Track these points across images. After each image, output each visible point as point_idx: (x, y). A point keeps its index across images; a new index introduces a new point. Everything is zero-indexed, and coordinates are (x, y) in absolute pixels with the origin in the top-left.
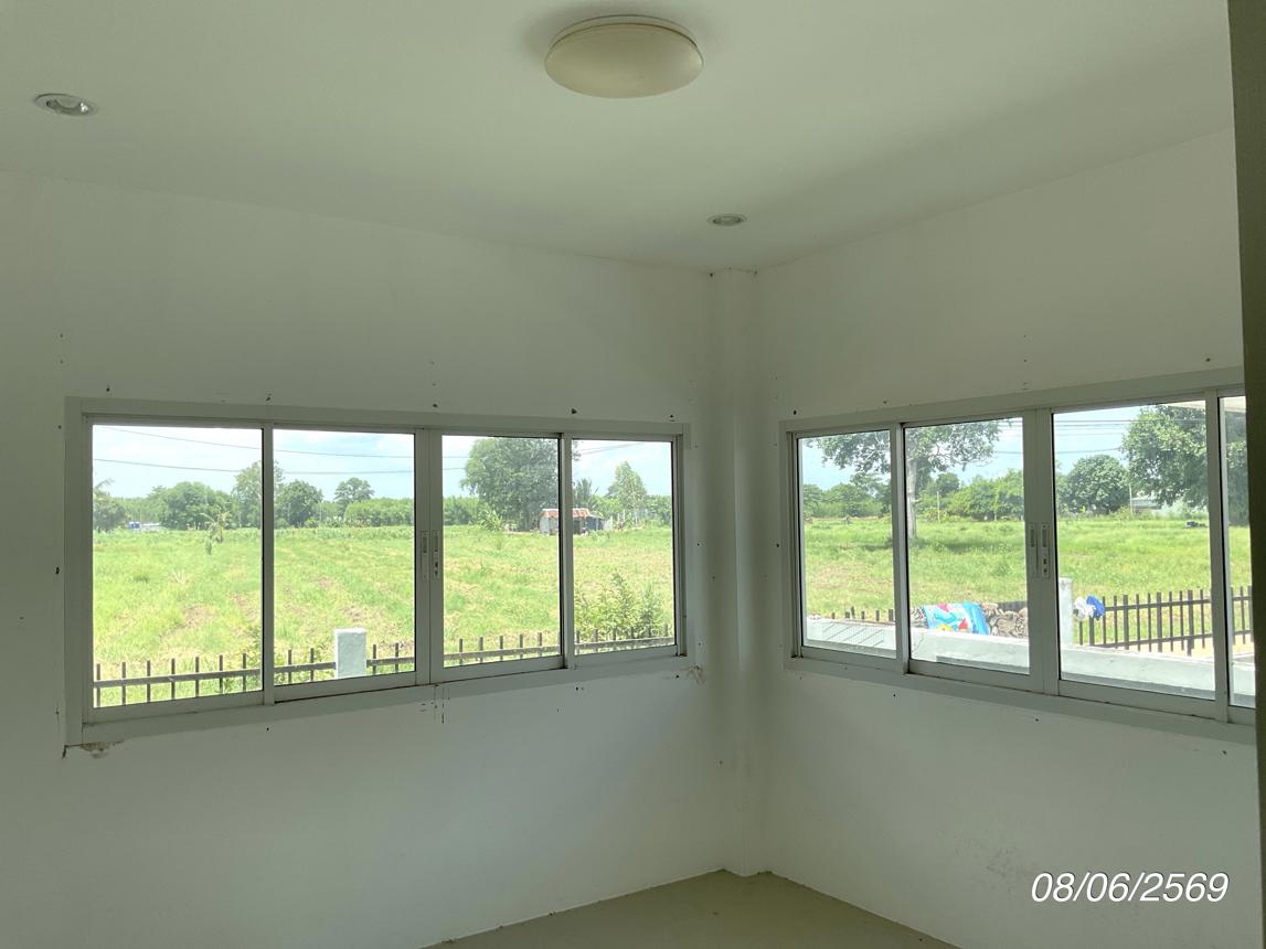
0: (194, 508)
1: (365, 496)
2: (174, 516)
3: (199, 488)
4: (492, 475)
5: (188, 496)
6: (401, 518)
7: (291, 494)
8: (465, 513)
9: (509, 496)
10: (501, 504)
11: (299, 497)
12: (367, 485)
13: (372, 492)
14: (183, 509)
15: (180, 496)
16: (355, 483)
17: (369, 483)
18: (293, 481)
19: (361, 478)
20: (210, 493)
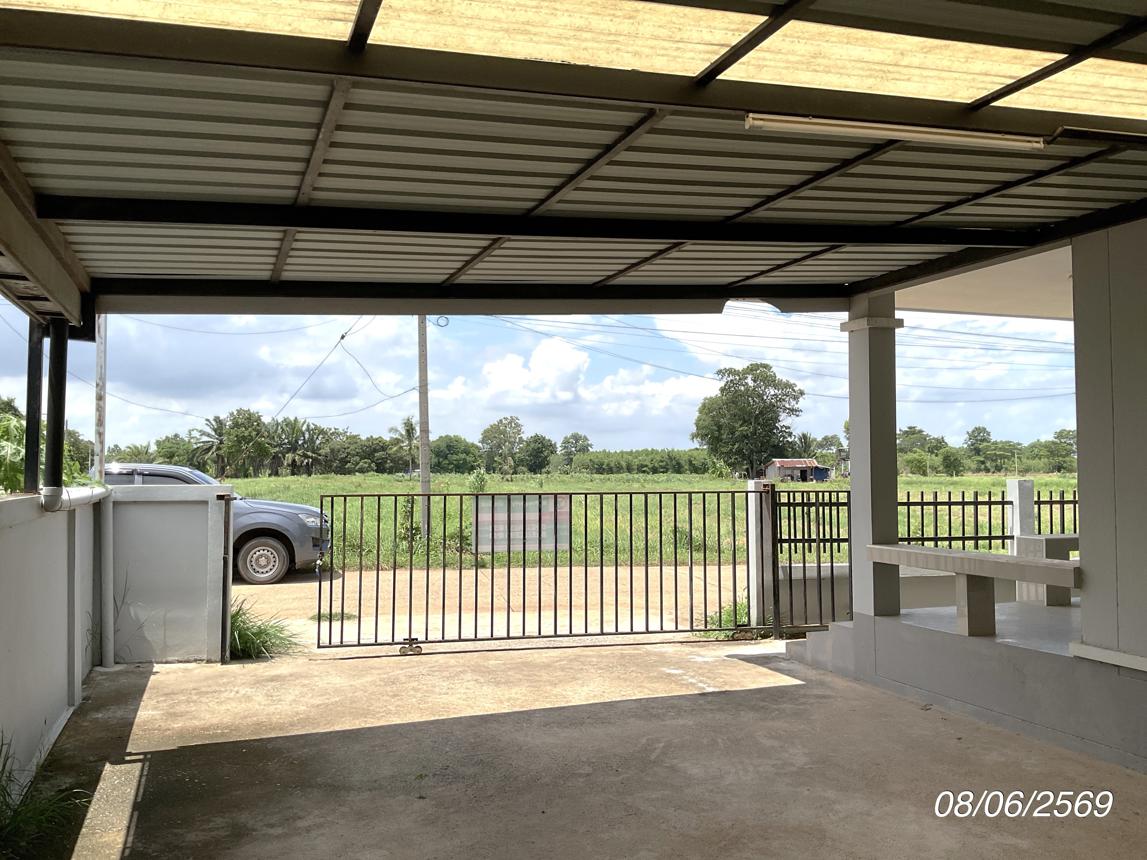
0: (455, 457)
1: (584, 449)
2: (439, 464)
3: (458, 440)
4: (720, 427)
5: (449, 447)
6: (622, 468)
7: (532, 445)
8: (678, 464)
9: (736, 446)
10: (729, 454)
11: (539, 448)
12: (586, 439)
13: (591, 446)
14: (446, 458)
15: (443, 447)
16: (576, 438)
17: (588, 437)
18: (533, 435)
19: (581, 433)
20: (467, 445)
